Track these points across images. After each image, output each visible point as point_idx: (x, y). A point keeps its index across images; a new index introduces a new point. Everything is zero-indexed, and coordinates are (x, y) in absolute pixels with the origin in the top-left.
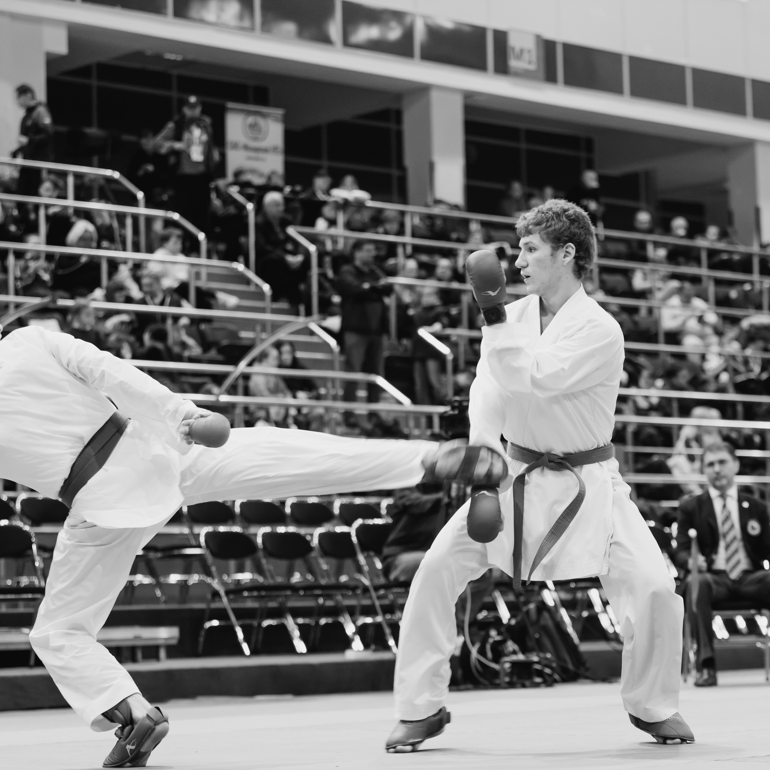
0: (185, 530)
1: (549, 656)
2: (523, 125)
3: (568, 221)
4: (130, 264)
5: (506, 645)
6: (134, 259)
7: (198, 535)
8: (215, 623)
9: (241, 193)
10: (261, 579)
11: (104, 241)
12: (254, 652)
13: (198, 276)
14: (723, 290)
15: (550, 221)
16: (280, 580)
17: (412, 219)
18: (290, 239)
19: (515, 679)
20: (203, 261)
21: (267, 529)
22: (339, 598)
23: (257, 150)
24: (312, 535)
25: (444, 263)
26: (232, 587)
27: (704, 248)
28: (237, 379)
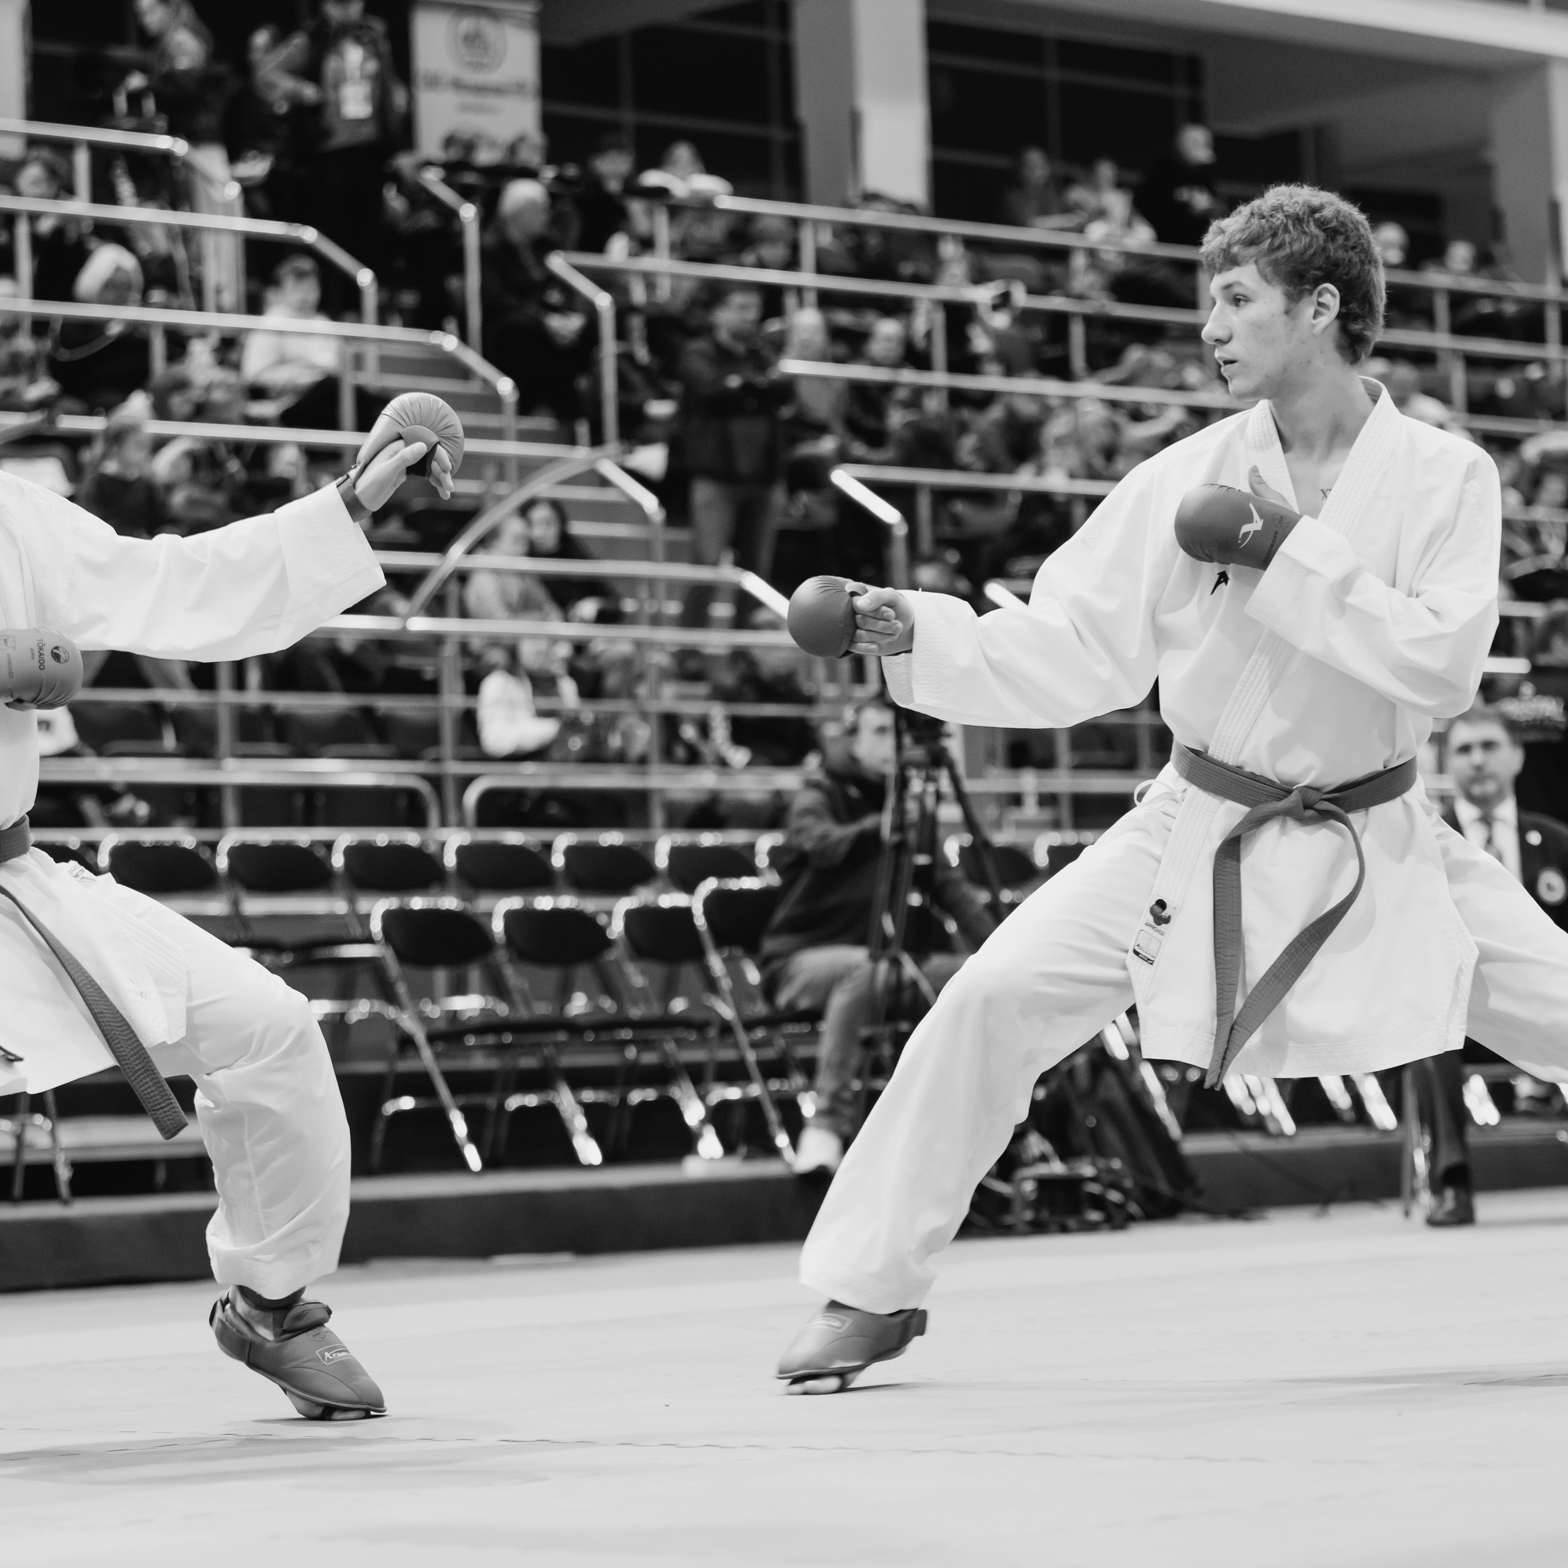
0: (340, 906)
1: (1116, 1164)
2: (1051, 30)
3: (1322, 234)
4: (214, 339)
5: (1025, 1142)
6: (221, 329)
7: (368, 917)
8: (407, 1103)
9: (448, 181)
10: (502, 1010)
11: (154, 289)
12: (491, 1164)
13: (358, 362)
14: (1483, 378)
15: (1279, 234)
16: (543, 1009)
17: (816, 233)
18: (554, 281)
19: (1045, 1215)
20: (369, 329)
21: (514, 902)
22: (670, 1047)
23: (481, 90)
24: (609, 914)
25: (887, 329)
26: (442, 1026)
27: (1442, 290)
28: (445, 582)
